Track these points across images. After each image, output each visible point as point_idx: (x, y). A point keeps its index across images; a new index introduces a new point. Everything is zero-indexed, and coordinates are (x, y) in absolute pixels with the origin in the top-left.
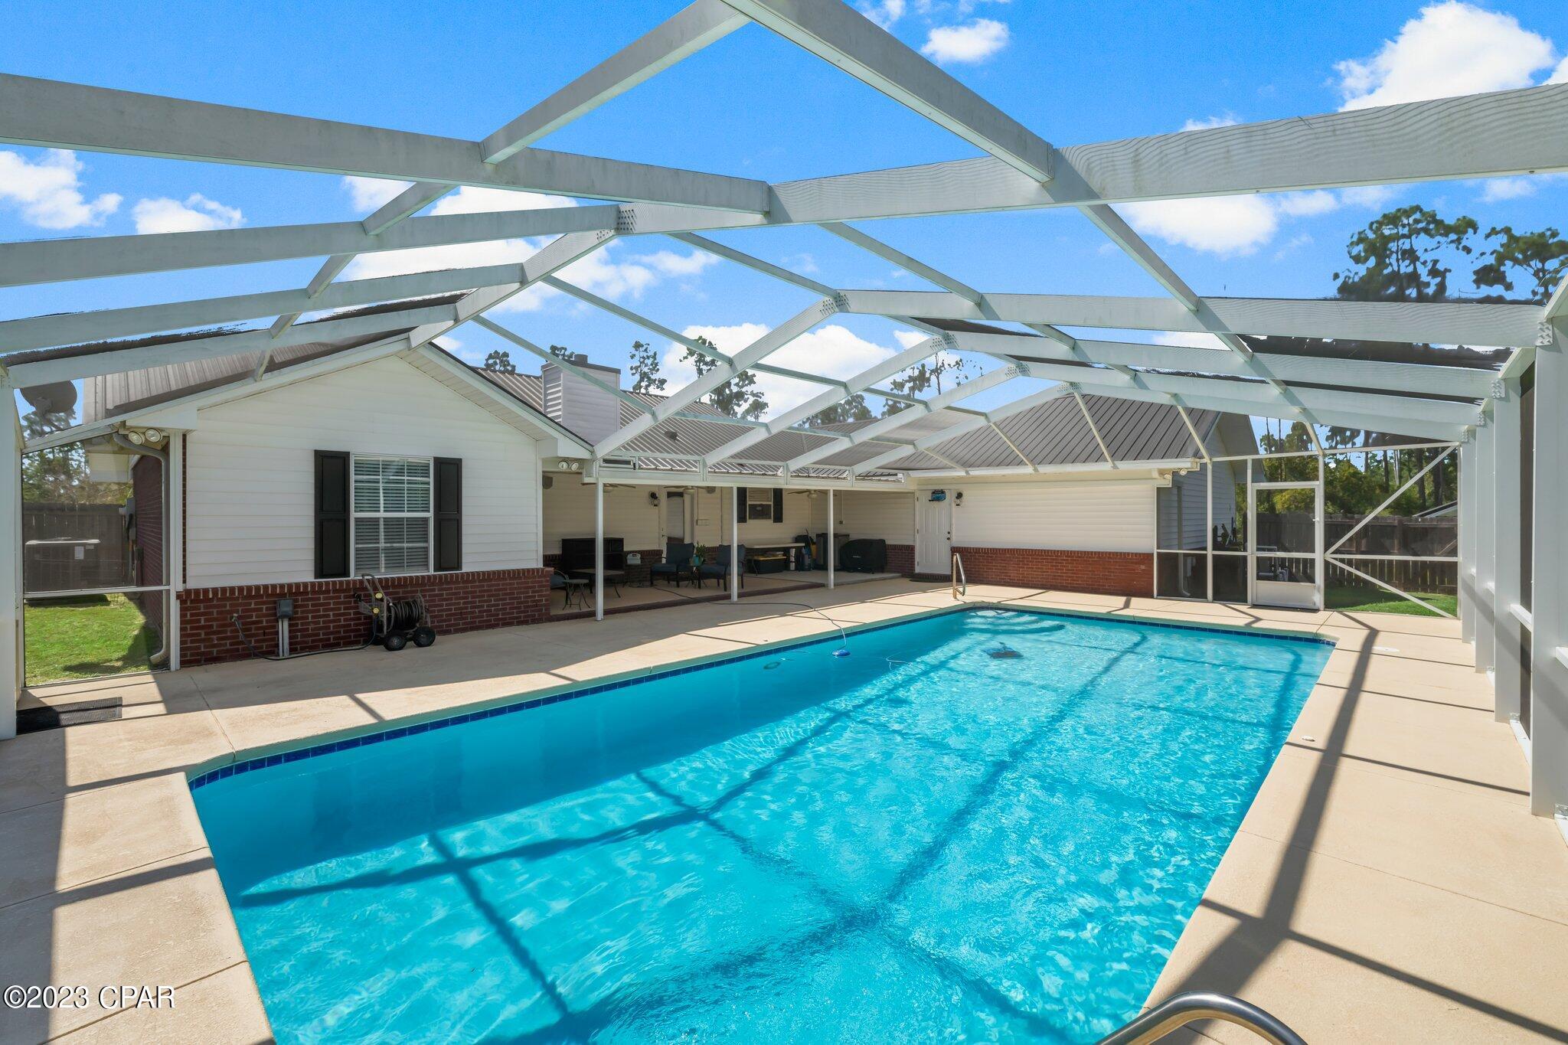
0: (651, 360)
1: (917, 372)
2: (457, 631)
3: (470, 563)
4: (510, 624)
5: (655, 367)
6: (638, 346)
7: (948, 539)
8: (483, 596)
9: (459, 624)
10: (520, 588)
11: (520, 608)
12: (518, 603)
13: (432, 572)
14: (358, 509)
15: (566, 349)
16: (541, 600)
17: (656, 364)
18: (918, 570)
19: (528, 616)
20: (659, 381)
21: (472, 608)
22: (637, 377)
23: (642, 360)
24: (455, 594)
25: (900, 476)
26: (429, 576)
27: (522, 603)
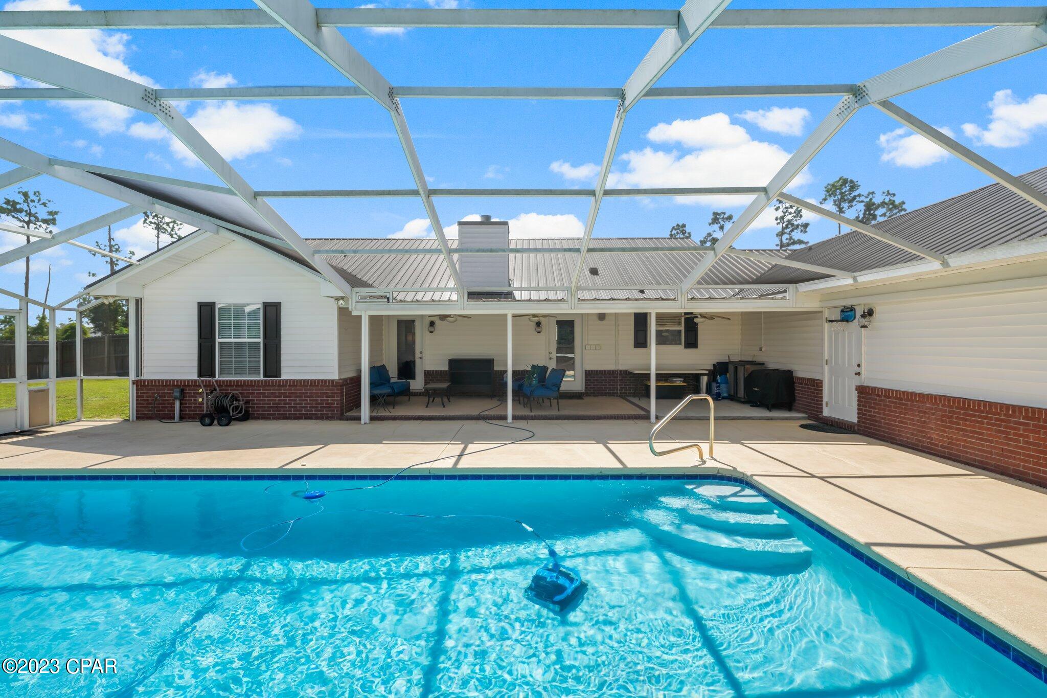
2: (275, 419)
3: (287, 374)
4: (311, 418)
7: (858, 374)
8: (291, 397)
9: (275, 414)
10: (317, 393)
11: (317, 407)
12: (316, 404)
13: (261, 378)
14: (221, 336)
16: (334, 404)
18: (826, 412)
19: (323, 414)
21: (284, 404)
24: (272, 393)
26: (259, 381)
27: (318, 404)
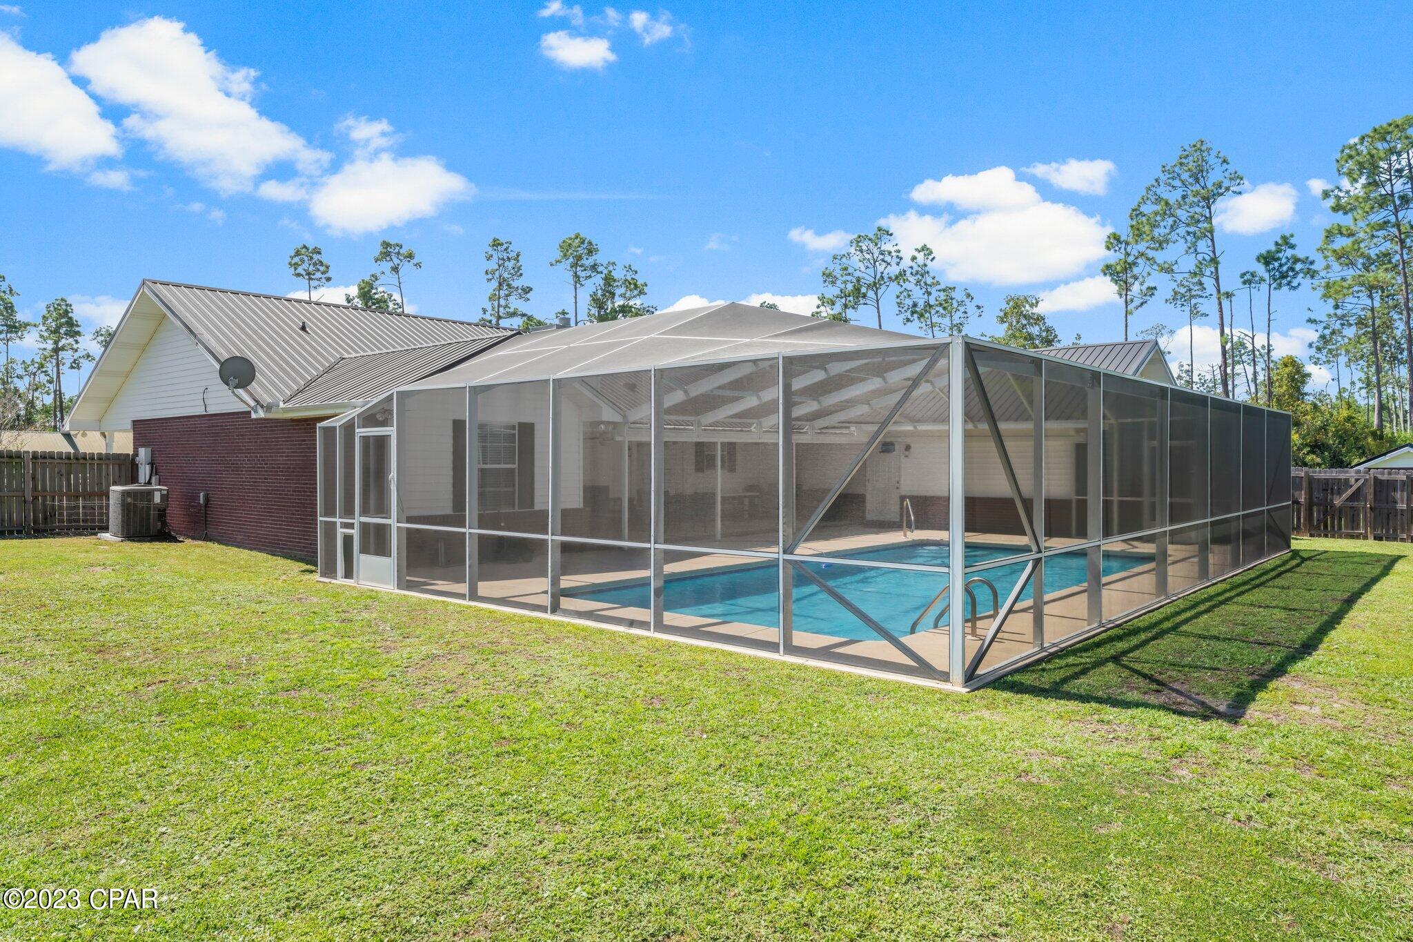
0: (513, 262)
1: (850, 287)
3: (539, 504)
5: (518, 272)
6: (496, 244)
7: (898, 487)
15: (401, 247)
17: (519, 268)
18: (869, 517)
20: (523, 289)
22: (495, 284)
23: (501, 262)
25: (853, 429)
